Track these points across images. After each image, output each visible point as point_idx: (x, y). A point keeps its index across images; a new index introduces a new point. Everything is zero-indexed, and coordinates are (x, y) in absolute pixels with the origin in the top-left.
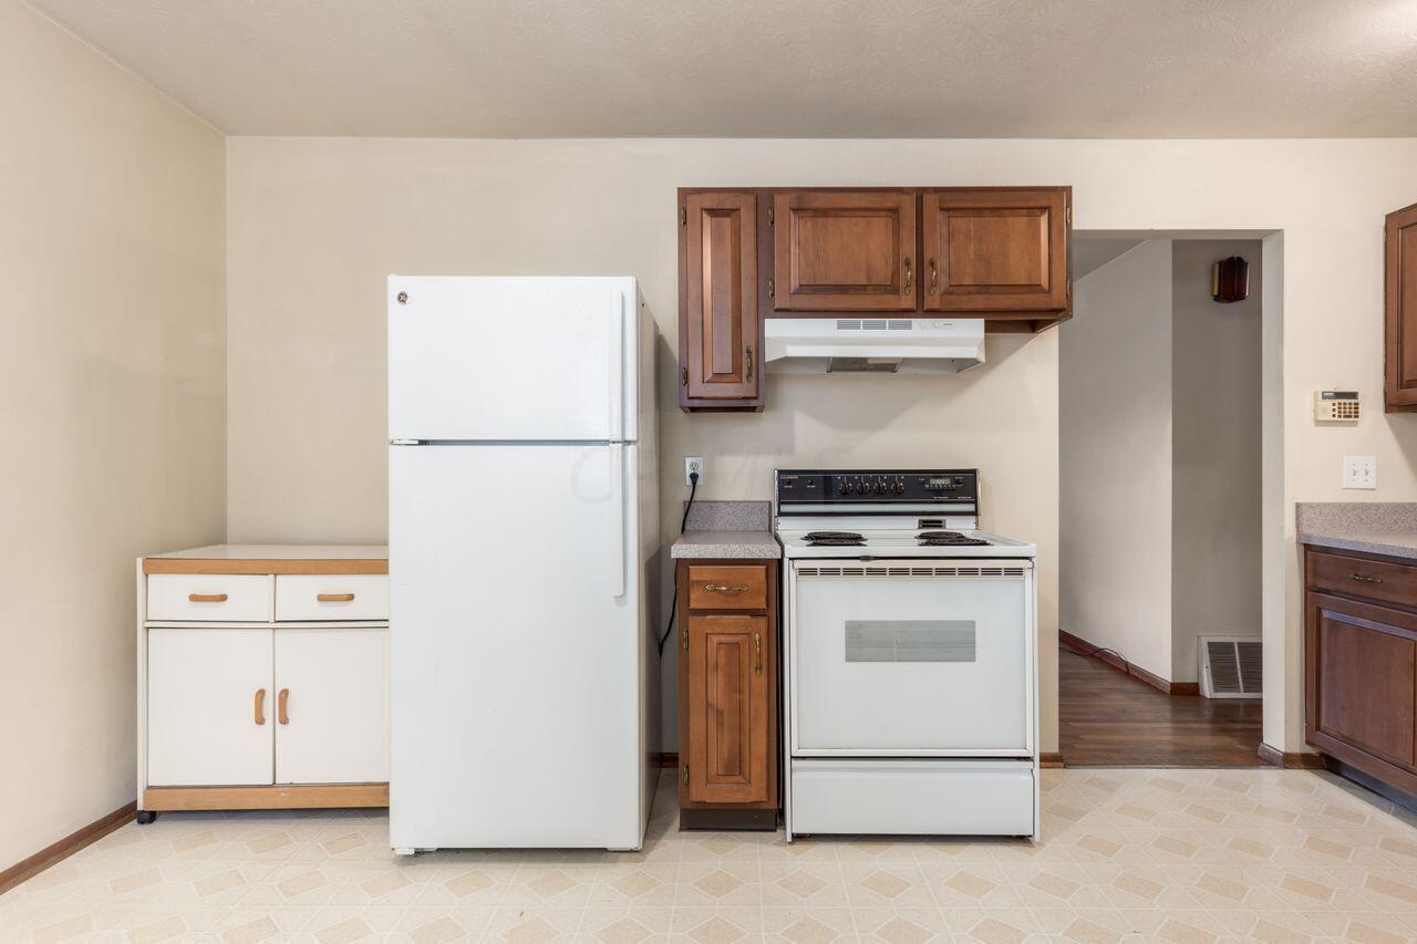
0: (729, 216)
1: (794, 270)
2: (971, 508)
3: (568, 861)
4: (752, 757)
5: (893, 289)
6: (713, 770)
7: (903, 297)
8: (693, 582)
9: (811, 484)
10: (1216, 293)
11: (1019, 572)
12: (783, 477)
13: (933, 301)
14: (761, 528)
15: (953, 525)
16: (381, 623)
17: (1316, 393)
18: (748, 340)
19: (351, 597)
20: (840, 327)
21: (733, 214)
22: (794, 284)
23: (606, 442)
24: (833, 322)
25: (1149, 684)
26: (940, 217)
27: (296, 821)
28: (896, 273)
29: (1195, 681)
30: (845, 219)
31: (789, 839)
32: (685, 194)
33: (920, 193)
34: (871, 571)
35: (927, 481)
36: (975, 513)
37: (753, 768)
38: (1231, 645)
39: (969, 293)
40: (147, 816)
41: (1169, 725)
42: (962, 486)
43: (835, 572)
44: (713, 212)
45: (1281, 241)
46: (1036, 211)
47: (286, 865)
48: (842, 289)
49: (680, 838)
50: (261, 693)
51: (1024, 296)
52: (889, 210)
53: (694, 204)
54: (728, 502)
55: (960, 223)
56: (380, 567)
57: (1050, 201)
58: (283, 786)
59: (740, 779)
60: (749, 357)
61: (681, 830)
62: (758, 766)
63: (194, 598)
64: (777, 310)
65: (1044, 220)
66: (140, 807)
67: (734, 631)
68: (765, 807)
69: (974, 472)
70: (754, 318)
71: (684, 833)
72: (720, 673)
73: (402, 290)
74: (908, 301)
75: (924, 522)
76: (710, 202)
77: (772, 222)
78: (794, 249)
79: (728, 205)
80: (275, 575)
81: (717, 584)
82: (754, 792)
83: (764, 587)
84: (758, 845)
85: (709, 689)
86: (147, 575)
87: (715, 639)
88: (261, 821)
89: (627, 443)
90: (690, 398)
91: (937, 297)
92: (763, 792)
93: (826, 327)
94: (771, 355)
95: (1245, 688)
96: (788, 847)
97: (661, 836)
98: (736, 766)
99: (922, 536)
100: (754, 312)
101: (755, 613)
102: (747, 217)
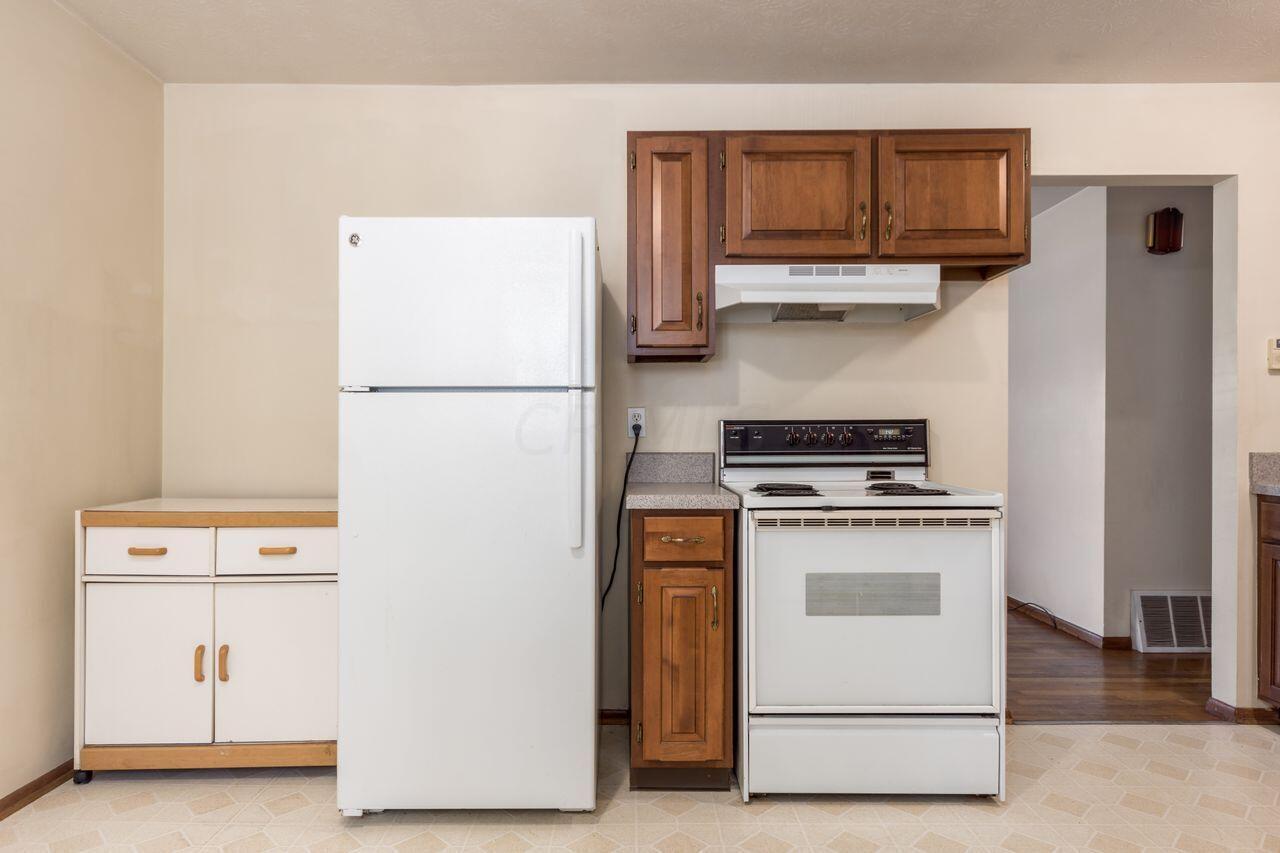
0: (679, 160)
1: (746, 215)
2: (920, 458)
3: (517, 822)
4: (708, 714)
5: (847, 234)
6: (667, 728)
7: (858, 242)
8: (648, 533)
9: (757, 435)
10: (1150, 245)
11: (985, 522)
12: (729, 428)
13: (888, 246)
14: (705, 480)
15: (901, 476)
16: (329, 578)
17: (1270, 341)
18: (698, 287)
19: (293, 551)
20: (792, 273)
21: (684, 159)
22: (746, 229)
23: (567, 389)
24: (785, 268)
25: (1078, 638)
26: (896, 160)
27: (236, 780)
28: (850, 218)
29: (1128, 635)
30: (798, 163)
31: (746, 799)
32: (635, 138)
33: (875, 137)
34: (833, 522)
35: (876, 432)
36: (925, 464)
37: (708, 726)
38: (1164, 599)
39: (927, 238)
40: (83, 775)
41: (1102, 680)
42: (912, 437)
43: (795, 523)
44: (664, 156)
45: (1235, 187)
46: (995, 154)
47: (229, 827)
48: (795, 234)
49: (633, 797)
50: (201, 650)
51: (981, 241)
52: (843, 153)
53: (645, 148)
54: (672, 454)
55: (916, 166)
56: (329, 520)
57: (1010, 144)
58: (222, 744)
59: (694, 737)
60: (700, 304)
61: (632, 789)
62: (714, 723)
63: (133, 552)
64: (728, 256)
65: (1002, 163)
66: (77, 767)
67: (691, 584)
68: (719, 765)
69: (924, 422)
70: (704, 265)
71: (636, 793)
72: (676, 627)
73: (354, 232)
74: (862, 246)
75: (873, 473)
76: (661, 146)
77: (724, 167)
78: (746, 194)
79: (679, 149)
80: (216, 528)
81: (673, 535)
82: (708, 750)
83: (721, 537)
84: (714, 805)
85: (664, 643)
86: (85, 528)
87: (671, 592)
88: (199, 781)
89: (584, 389)
90: (638, 347)
91: (892, 242)
92: (719, 750)
93: (779, 273)
94: (721, 302)
95: (1178, 642)
96: (745, 807)
97: (613, 796)
98: (691, 724)
99: (873, 487)
100: (705, 258)
101: (711, 565)
102: (698, 161)
